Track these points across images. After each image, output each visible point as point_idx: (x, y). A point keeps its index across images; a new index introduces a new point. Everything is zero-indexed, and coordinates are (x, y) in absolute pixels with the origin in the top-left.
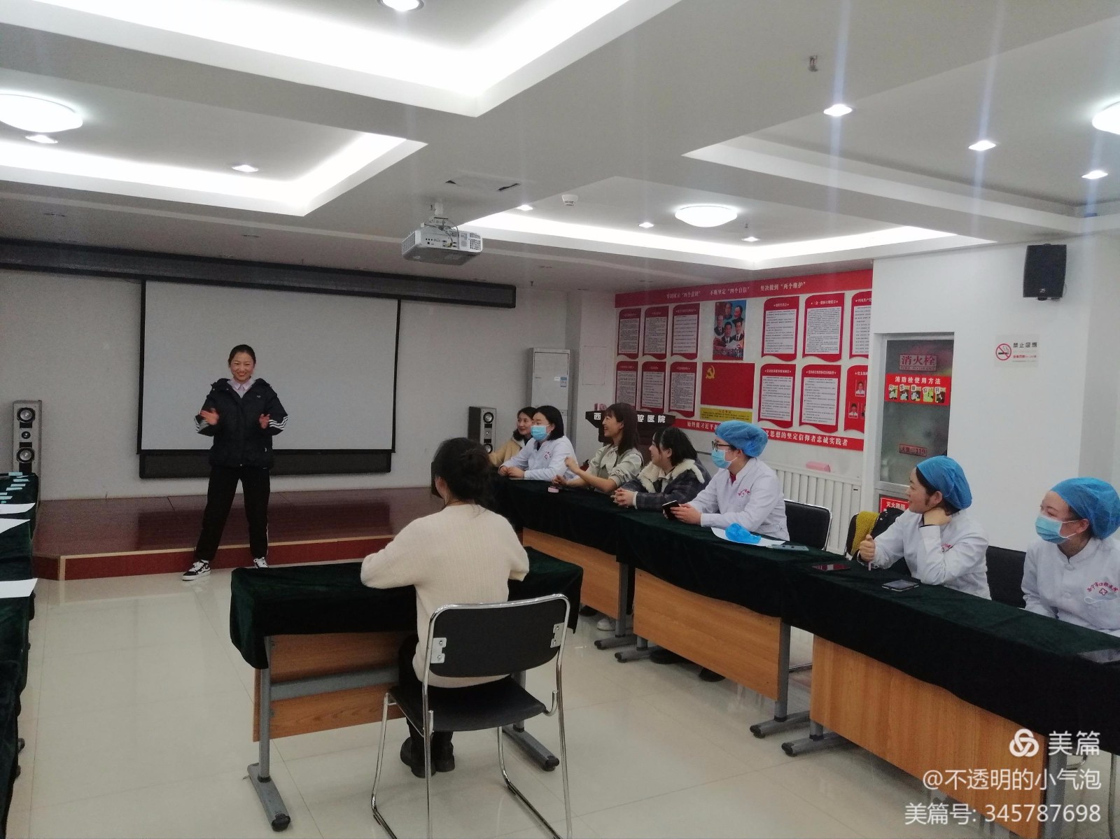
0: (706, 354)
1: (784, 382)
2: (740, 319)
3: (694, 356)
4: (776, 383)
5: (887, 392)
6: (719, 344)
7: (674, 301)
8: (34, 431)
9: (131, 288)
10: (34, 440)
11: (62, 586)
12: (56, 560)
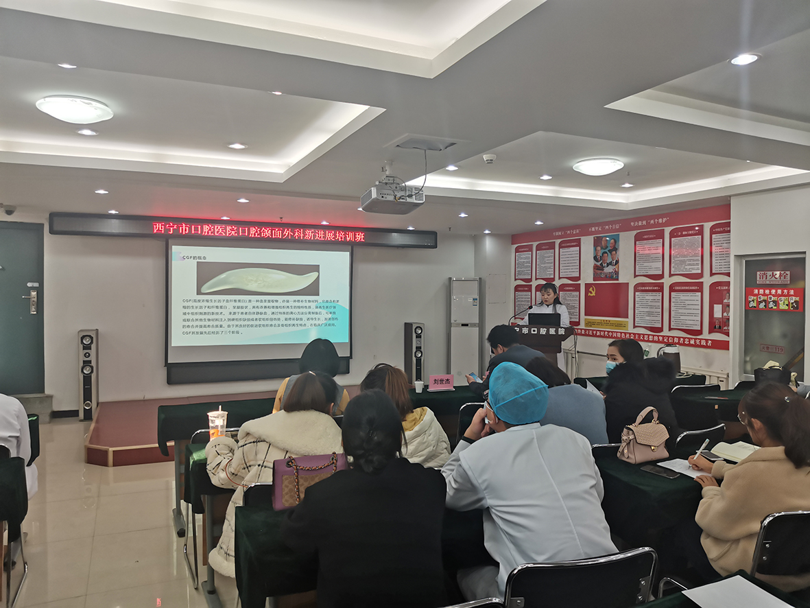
0: (588, 277)
1: (655, 297)
2: (615, 249)
3: (578, 278)
4: (647, 298)
5: (747, 302)
6: (598, 269)
7: (559, 237)
8: (93, 352)
9: (158, 245)
10: (93, 358)
11: (111, 471)
12: (106, 452)
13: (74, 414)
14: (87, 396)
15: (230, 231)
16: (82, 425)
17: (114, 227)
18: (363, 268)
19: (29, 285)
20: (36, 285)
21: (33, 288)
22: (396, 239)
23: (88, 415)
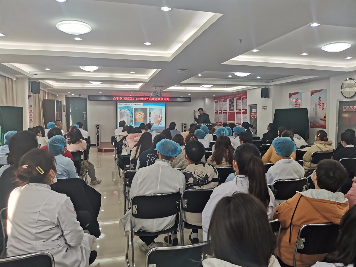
0: (228, 111)
1: (239, 115)
2: (233, 102)
3: (226, 111)
5: (251, 117)
6: (230, 108)
7: (223, 99)
8: (99, 129)
9: (114, 103)
10: (99, 131)
11: (103, 153)
12: (102, 149)
13: (95, 145)
14: (98, 140)
15: (132, 99)
16: (97, 147)
17: (104, 98)
18: (169, 108)
19: (84, 113)
20: (86, 113)
21: (85, 114)
22: (179, 100)
23: (98, 145)
